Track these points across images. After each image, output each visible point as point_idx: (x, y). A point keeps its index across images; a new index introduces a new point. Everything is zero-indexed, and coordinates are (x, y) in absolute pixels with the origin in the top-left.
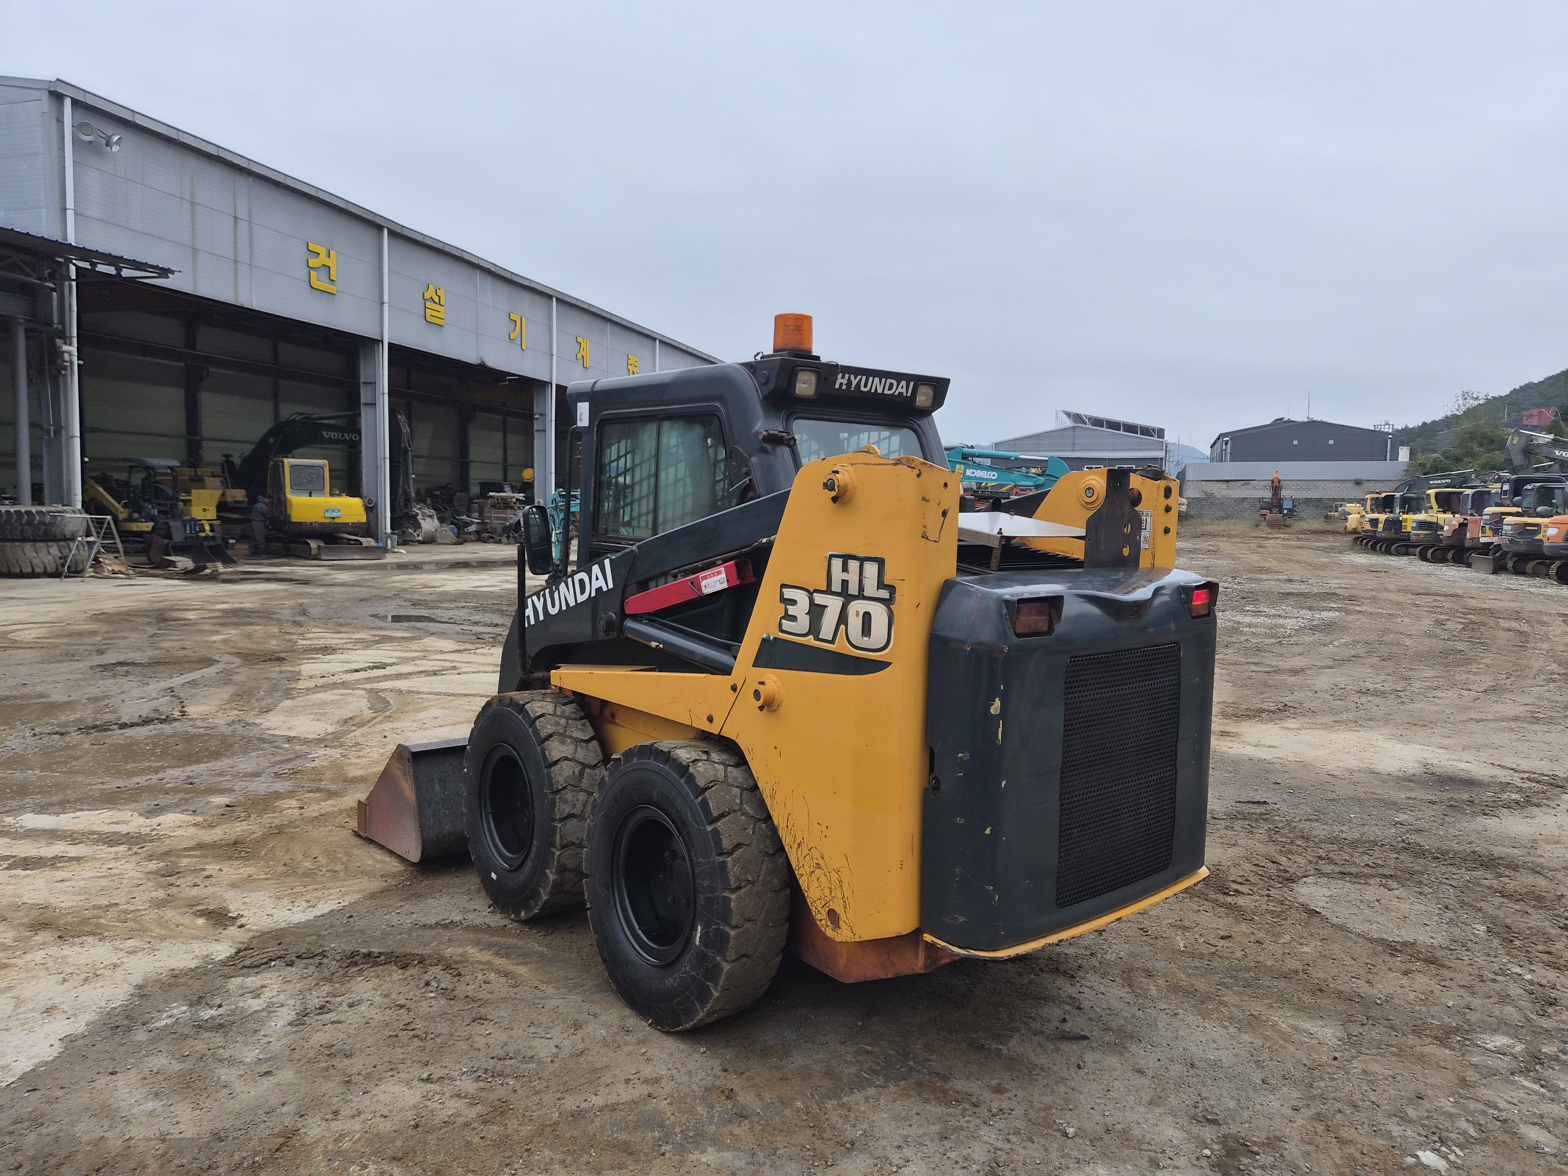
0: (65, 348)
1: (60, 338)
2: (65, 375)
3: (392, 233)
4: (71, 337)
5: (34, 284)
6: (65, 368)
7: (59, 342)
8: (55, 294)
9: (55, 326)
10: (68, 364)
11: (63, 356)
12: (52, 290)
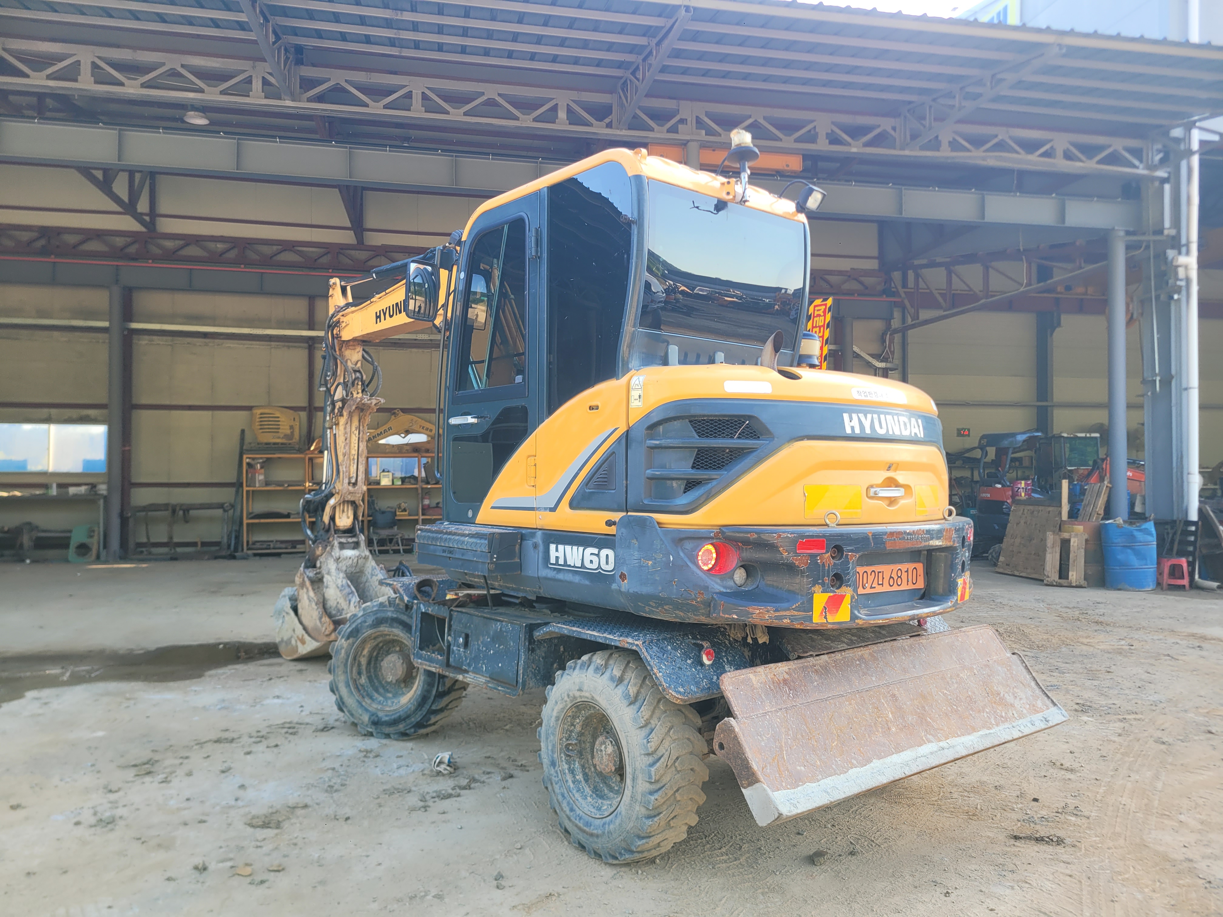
0: (1182, 260)
1: (1173, 248)
2: (1179, 300)
4: (1188, 245)
5: (1139, 179)
6: (1179, 290)
7: (1171, 253)
8: (1167, 187)
9: (1166, 232)
10: (1183, 283)
11: (1176, 273)
12: (1164, 181)
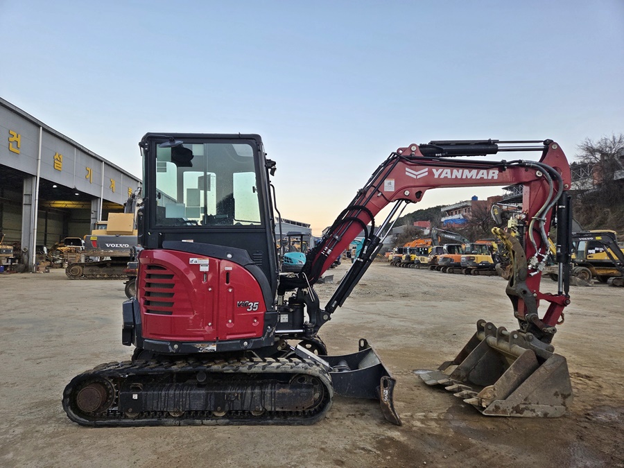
3: (44, 129)
